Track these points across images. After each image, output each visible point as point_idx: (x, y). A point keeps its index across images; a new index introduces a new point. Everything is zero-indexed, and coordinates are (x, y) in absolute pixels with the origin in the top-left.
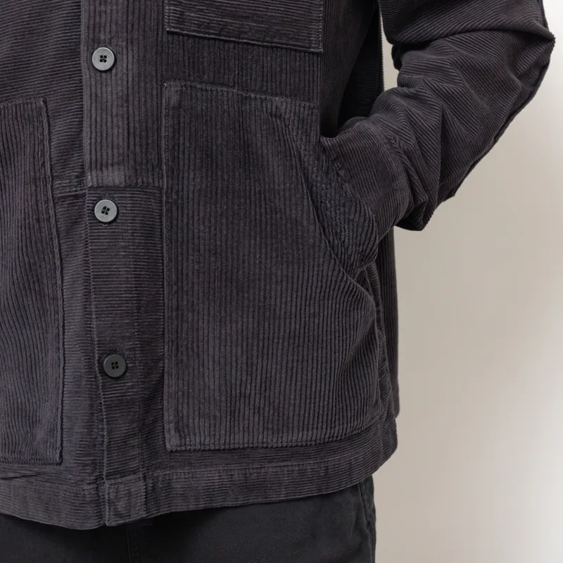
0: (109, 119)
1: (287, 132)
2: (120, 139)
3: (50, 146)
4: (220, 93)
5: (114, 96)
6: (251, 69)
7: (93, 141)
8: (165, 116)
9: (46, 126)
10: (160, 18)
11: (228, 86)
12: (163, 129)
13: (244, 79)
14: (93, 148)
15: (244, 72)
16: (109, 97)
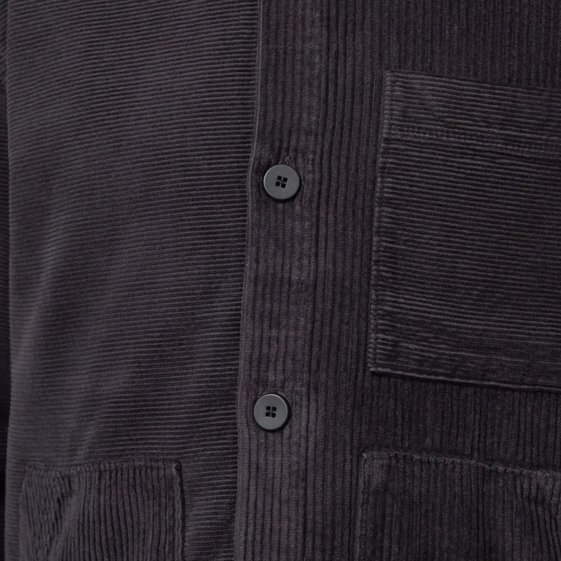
0: (276, 506)
1: (554, 527)
2: (292, 538)
3: (183, 539)
4: (450, 466)
5: (286, 472)
6: (500, 426)
7: (250, 538)
8: (363, 504)
9: (178, 506)
10: (362, 351)
11: (462, 456)
12: (358, 524)
13: (488, 441)
14: (250, 549)
15: (489, 431)
16: (278, 471)
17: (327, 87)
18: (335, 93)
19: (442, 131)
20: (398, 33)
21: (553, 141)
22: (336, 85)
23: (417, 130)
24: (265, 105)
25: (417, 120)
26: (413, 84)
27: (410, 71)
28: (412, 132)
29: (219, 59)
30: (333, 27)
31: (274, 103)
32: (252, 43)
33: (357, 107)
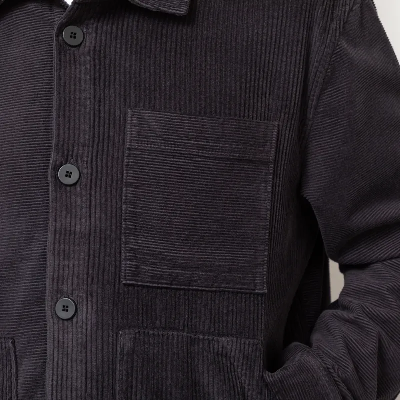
0: (70, 364)
1: (233, 370)
2: (79, 383)
3: (17, 383)
4: (171, 337)
5: (75, 344)
6: (200, 312)
7: (55, 383)
8: (120, 361)
9: (14, 365)
10: (118, 272)
11: (178, 330)
12: (118, 373)
13: (193, 322)
14: (55, 389)
15: (194, 316)
16: (70, 343)
17: (95, 119)
18: (99, 123)
19: (161, 143)
20: (135, 87)
21: (226, 147)
22: (100, 118)
23: (146, 143)
24: (59, 130)
25: (147, 137)
26: (144, 116)
27: (143, 108)
28: (144, 144)
29: (32, 103)
30: (97, 84)
31: (64, 129)
32: (51, 94)
33: (112, 130)
